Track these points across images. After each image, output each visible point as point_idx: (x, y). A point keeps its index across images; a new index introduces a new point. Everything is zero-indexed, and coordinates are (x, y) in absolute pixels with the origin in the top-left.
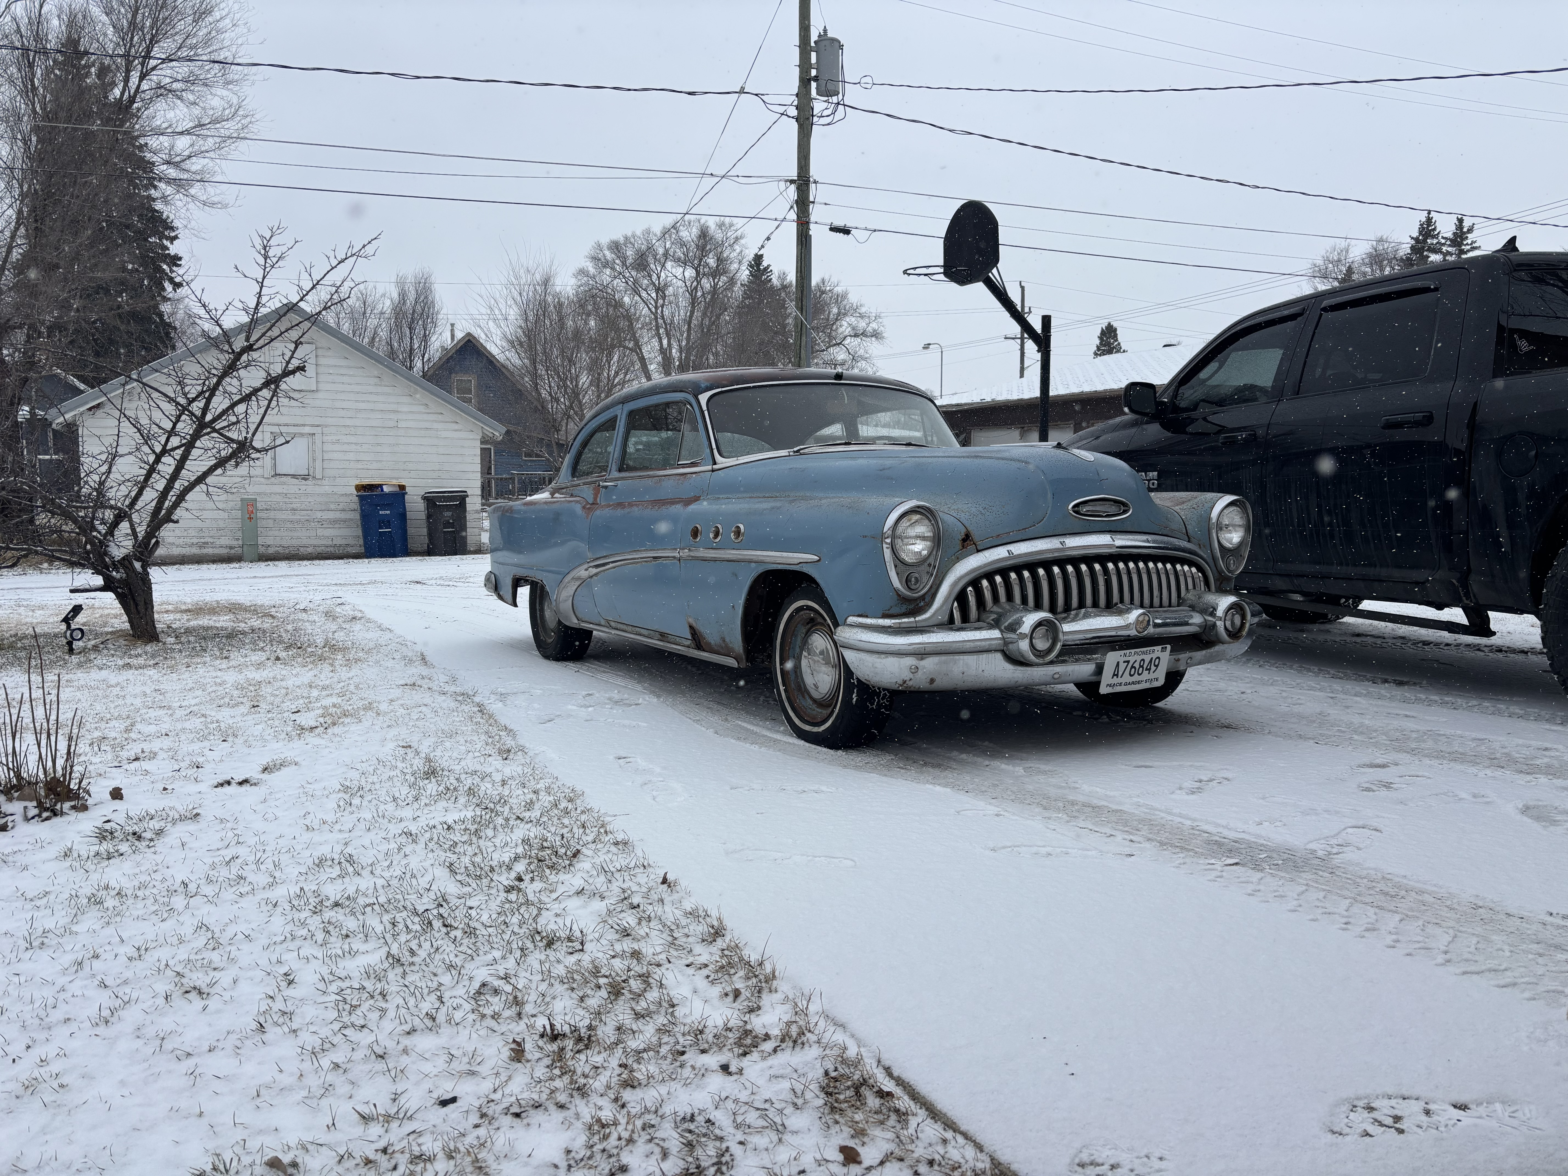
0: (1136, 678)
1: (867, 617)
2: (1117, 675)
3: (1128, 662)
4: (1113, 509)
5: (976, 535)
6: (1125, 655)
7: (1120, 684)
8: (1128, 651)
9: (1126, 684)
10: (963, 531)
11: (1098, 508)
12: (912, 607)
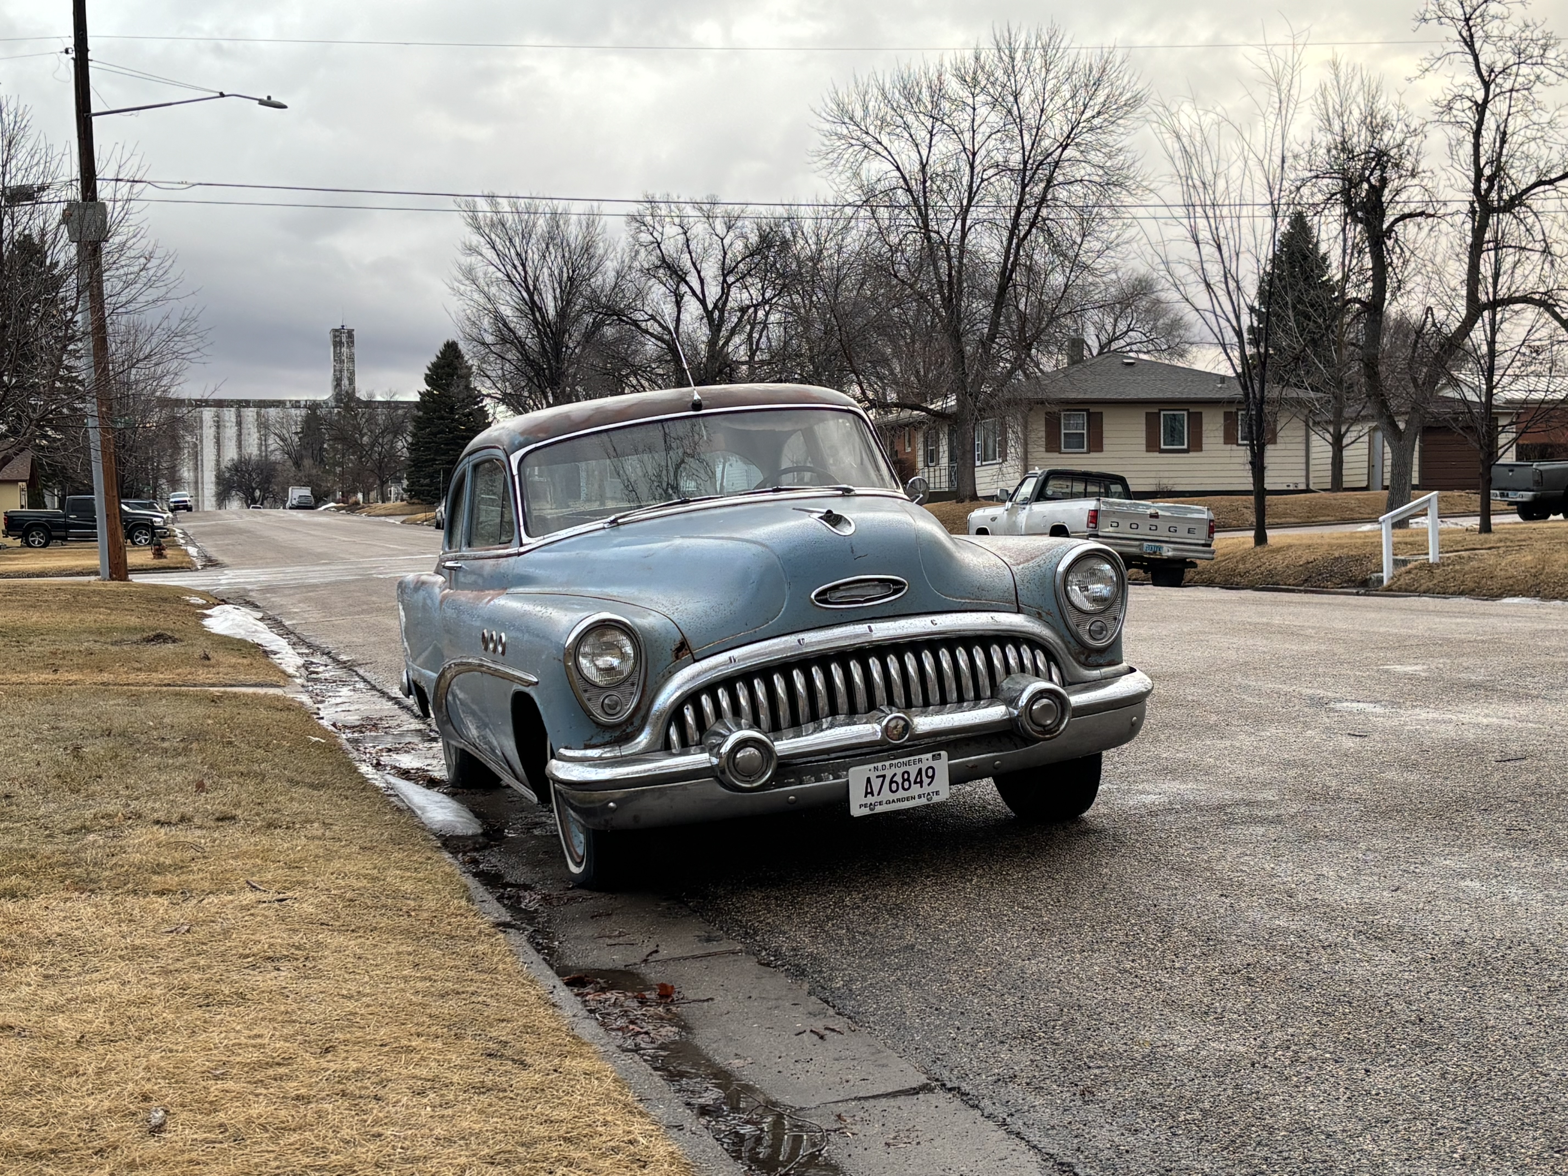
0: (901, 793)
1: (571, 749)
2: (872, 793)
3: (884, 776)
4: (878, 591)
5: (692, 644)
6: (876, 769)
7: (881, 803)
8: (880, 765)
9: (888, 802)
10: (679, 637)
11: (853, 593)
12: (617, 734)
